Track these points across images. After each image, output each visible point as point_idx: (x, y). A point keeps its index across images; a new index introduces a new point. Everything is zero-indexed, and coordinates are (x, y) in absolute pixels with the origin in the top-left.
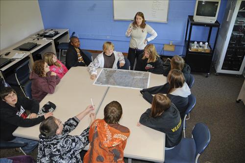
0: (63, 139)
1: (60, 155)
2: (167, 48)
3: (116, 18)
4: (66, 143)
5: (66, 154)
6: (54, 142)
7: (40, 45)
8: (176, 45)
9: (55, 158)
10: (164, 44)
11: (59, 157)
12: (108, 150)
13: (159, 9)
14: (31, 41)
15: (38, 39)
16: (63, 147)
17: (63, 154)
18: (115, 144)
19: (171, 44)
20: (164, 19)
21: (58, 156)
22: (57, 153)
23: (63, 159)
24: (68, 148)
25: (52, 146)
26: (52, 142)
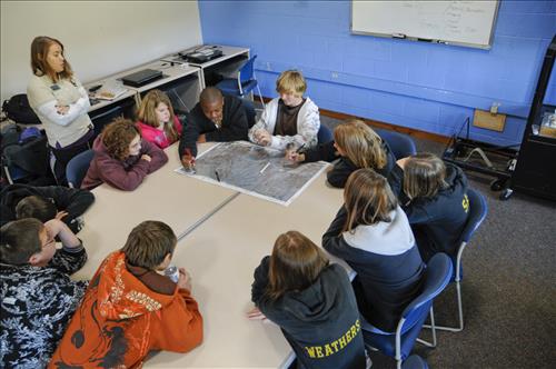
0: (41, 280)
1: (24, 316)
2: (481, 120)
3: (356, 28)
4: (44, 291)
5: (40, 316)
6: (15, 277)
7: (168, 76)
8: (507, 116)
9: (9, 321)
10: (475, 109)
11: (21, 321)
12: (103, 325)
13: (468, 10)
14: (156, 67)
15: (172, 64)
16: (34, 299)
17: (32, 316)
18: (127, 313)
19: (494, 110)
20: (481, 38)
21: (18, 319)
22: (17, 310)
23: (31, 327)
24: (46, 304)
25: (6, 285)
26: (10, 277)
